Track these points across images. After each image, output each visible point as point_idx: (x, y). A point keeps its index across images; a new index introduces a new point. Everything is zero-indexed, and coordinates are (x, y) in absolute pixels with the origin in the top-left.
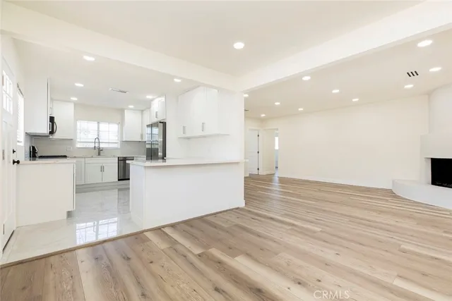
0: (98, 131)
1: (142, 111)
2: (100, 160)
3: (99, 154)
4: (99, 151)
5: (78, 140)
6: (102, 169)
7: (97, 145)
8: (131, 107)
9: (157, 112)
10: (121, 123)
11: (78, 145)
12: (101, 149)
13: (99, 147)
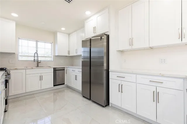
0: (37, 47)
1: (69, 34)
2: (39, 71)
3: (38, 66)
4: (38, 64)
5: (20, 54)
6: (41, 78)
7: (36, 58)
8: (63, 29)
9: (94, 28)
10: (54, 42)
11: (20, 59)
12: (39, 62)
13: (38, 60)
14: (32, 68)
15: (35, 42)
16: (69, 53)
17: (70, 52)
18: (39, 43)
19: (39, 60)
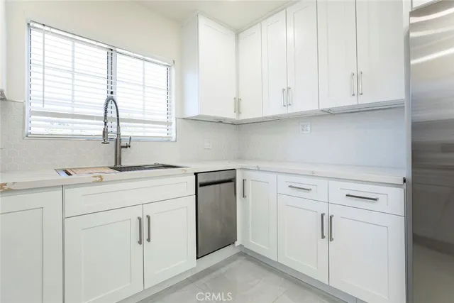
3: (118, 163)
4: (119, 153)
12: (124, 143)
13: (118, 134)
14: (101, 181)
15: (104, 54)
16: (238, 110)
17: (243, 104)
18: (120, 59)
19: (122, 133)
